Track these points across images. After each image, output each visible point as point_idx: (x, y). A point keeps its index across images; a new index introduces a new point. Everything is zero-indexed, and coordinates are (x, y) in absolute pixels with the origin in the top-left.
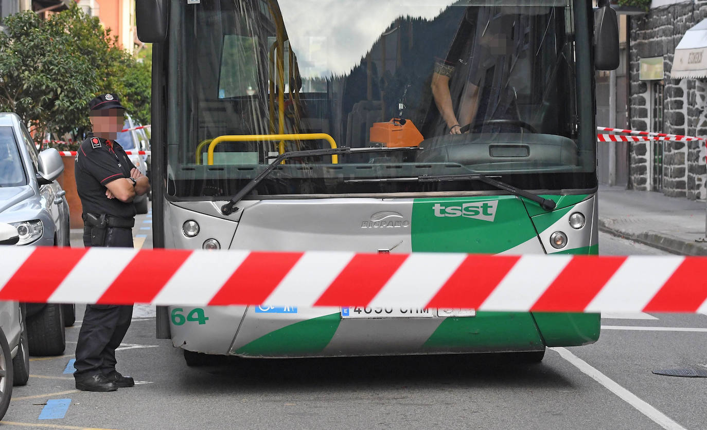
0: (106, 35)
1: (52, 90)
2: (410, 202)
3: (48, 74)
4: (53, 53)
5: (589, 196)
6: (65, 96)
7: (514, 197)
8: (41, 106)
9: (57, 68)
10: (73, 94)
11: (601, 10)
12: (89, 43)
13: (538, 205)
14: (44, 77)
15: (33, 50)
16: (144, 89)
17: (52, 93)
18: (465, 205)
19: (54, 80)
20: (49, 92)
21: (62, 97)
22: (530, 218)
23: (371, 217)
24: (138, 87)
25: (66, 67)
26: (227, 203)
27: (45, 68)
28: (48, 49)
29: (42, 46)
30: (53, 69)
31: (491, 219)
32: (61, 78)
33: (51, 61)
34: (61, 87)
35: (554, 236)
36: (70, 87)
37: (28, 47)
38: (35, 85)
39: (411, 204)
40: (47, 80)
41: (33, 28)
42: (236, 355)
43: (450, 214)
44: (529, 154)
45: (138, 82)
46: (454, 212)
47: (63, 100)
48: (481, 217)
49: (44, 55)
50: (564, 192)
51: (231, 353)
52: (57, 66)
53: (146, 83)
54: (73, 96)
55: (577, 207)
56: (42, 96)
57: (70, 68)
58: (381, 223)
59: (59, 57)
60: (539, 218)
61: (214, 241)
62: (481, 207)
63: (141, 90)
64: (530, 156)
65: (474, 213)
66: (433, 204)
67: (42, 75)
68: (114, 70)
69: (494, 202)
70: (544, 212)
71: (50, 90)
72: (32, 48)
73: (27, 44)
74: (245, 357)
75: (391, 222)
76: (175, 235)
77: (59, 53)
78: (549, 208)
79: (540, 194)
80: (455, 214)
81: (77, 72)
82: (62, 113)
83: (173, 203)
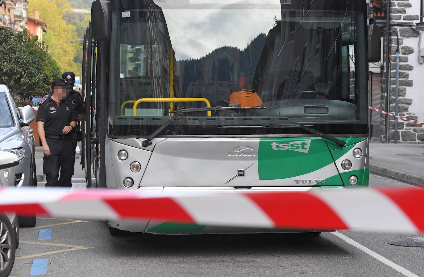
0: (42, 45)
1: (19, 73)
2: (258, 140)
3: (17, 64)
4: (20, 52)
5: (365, 138)
6: (26, 76)
7: (320, 138)
8: (14, 81)
9: (22, 61)
10: (31, 75)
11: (371, 25)
12: (33, 49)
13: (335, 143)
14: (15, 66)
15: (9, 50)
16: (57, 74)
17: (19, 74)
18: (291, 143)
19: (20, 67)
20: (18, 74)
21: (25, 77)
22: (330, 151)
23: (234, 149)
24: (54, 73)
25: (27, 60)
26: (145, 139)
27: (15, 60)
28: (18, 50)
29: (14, 49)
30: (20, 61)
31: (306, 151)
32: (25, 66)
33: (19, 57)
34: (24, 71)
35: (344, 162)
36: (29, 71)
37: (7, 49)
38: (10, 70)
39: (258, 142)
40: (17, 67)
41: (9, 39)
42: (149, 232)
43: (281, 148)
44: (328, 112)
45: (54, 70)
46: (284, 147)
47: (25, 78)
48: (300, 150)
49: (15, 53)
50: (351, 136)
51: (146, 231)
52: (22, 60)
53: (58, 71)
54: (31, 76)
55: (358, 145)
56: (14, 76)
57: (29, 60)
58: (240, 153)
59: (23, 55)
60: (334, 151)
61: (137, 163)
62: (301, 144)
63: (56, 74)
64: (329, 113)
65: (296, 148)
66: (272, 142)
67: (14, 64)
68: (46, 63)
69: (308, 141)
70: (338, 147)
71: (18, 72)
72: (9, 49)
73: (6, 47)
74: (154, 234)
75: (246, 153)
76: (113, 159)
77: (23, 53)
78: (341, 145)
79: (336, 137)
80: (285, 148)
81: (33, 63)
82: (25, 85)
83: (112, 139)
